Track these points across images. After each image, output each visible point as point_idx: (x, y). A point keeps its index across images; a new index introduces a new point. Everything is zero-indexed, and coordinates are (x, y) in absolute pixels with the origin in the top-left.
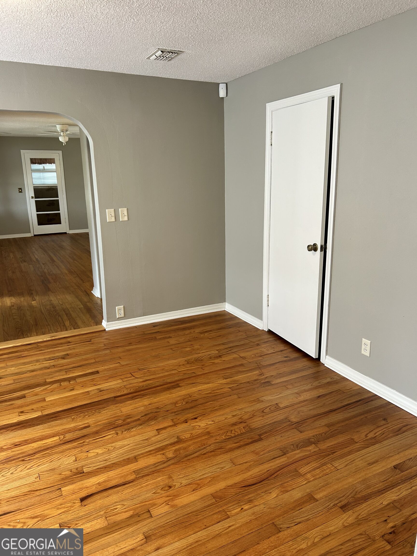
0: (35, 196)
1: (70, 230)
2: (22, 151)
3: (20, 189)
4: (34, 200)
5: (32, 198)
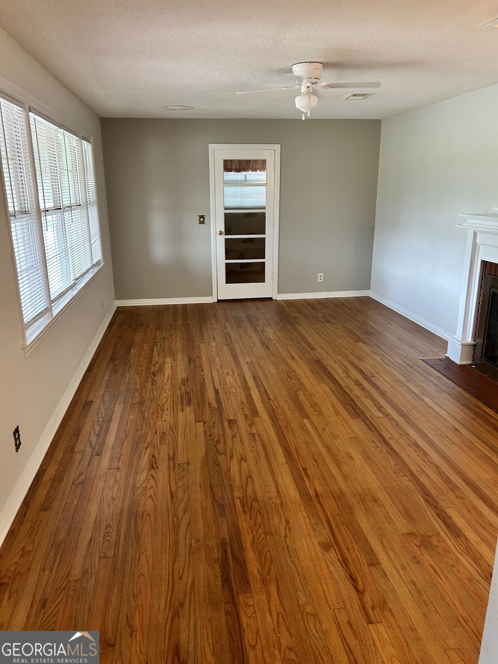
0: (225, 231)
1: (278, 293)
2: (212, 147)
3: (202, 217)
4: (224, 237)
5: (221, 234)
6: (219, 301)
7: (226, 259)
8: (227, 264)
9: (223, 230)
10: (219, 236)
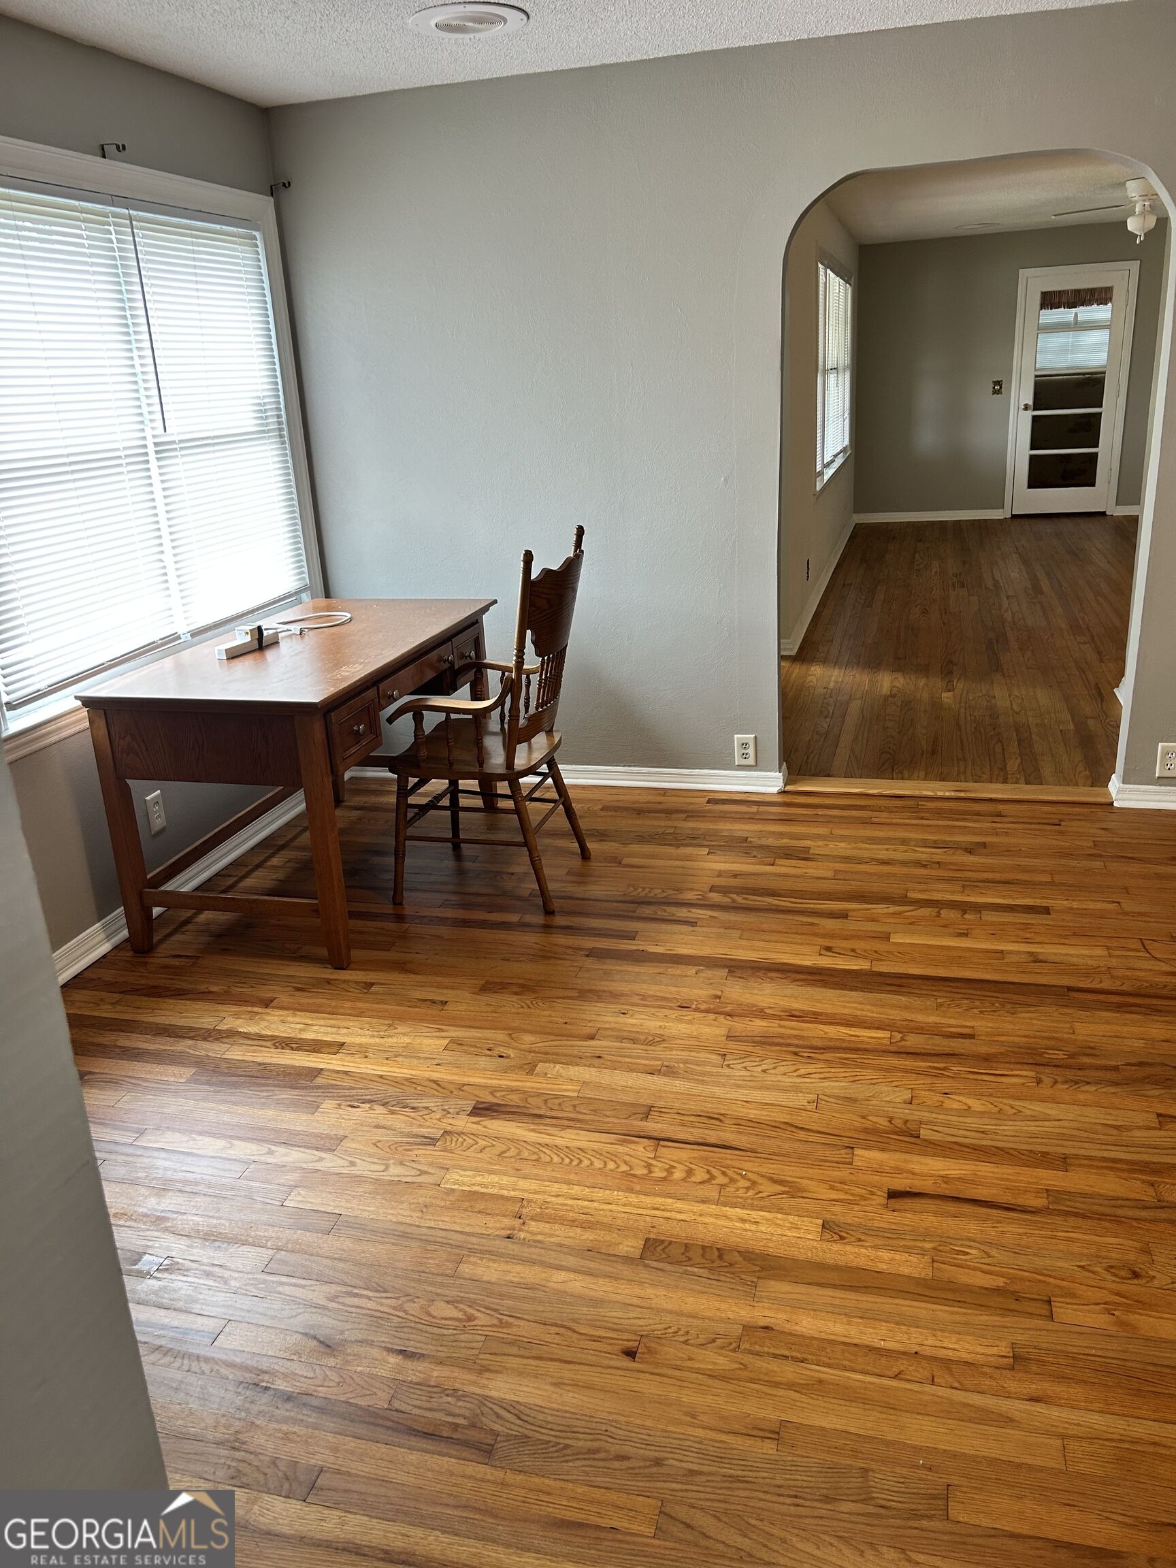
0: (1035, 404)
1: (1116, 505)
2: (1023, 273)
3: (999, 383)
4: (1030, 414)
5: (1026, 408)
6: (1014, 516)
7: (1032, 448)
8: (1032, 457)
9: (1031, 403)
10: (1022, 413)
